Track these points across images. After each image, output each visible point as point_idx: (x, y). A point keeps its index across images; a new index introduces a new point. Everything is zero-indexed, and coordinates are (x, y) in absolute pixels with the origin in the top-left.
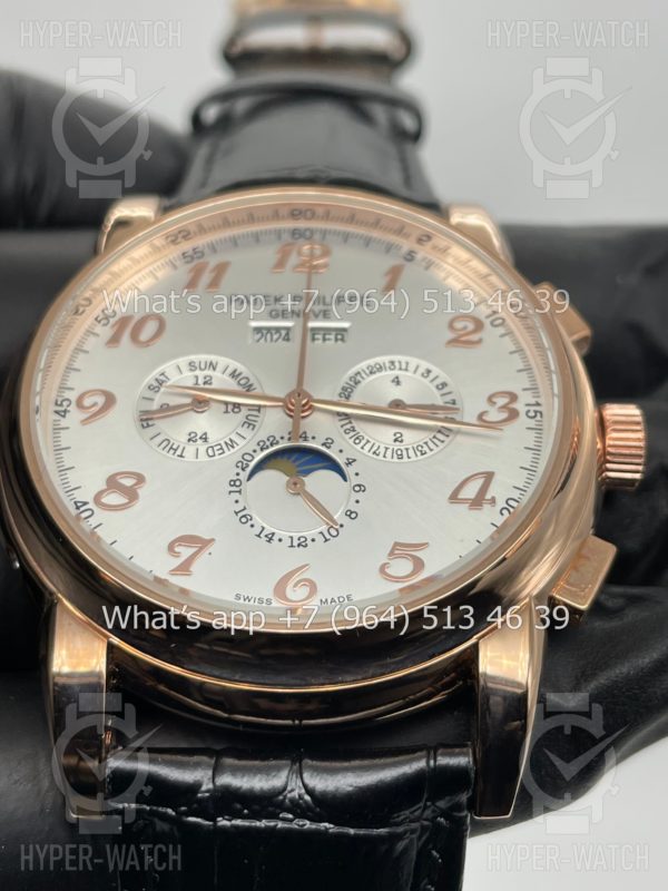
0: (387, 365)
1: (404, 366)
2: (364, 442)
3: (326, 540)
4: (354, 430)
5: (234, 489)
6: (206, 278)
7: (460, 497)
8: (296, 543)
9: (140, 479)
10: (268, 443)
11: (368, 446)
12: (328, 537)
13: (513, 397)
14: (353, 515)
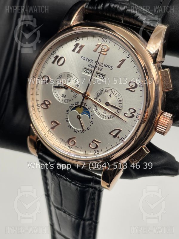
0: (110, 90)
1: (113, 92)
2: (97, 110)
3: (81, 133)
4: (96, 107)
5: (67, 112)
6: (78, 49)
7: (112, 134)
8: (75, 131)
9: (50, 104)
10: (77, 103)
11: (98, 112)
12: (82, 132)
13: (135, 111)
14: (88, 129)
